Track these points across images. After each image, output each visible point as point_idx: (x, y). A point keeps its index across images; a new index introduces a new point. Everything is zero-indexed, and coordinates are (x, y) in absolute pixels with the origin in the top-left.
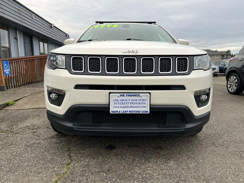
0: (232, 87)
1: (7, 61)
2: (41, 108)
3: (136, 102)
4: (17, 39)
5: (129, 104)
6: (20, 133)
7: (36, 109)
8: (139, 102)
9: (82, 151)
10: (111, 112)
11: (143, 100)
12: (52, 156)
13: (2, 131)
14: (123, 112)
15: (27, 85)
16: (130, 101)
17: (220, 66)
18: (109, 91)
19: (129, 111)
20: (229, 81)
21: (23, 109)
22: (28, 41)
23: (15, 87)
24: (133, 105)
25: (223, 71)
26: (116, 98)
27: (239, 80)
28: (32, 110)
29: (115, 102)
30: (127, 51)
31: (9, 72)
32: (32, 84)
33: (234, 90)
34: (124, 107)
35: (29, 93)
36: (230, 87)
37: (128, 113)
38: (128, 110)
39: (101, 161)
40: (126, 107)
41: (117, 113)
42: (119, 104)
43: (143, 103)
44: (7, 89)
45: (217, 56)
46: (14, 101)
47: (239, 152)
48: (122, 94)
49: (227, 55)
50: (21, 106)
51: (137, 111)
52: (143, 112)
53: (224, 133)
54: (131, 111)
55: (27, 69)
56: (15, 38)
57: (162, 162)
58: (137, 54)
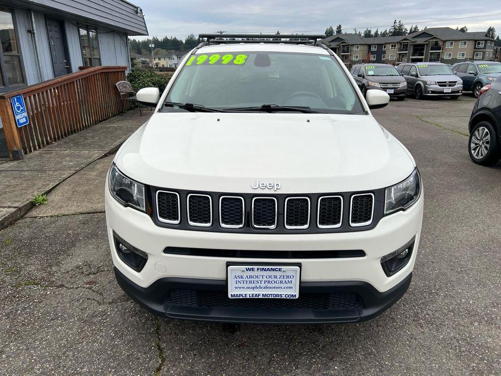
0: (479, 149)
1: (18, 95)
2: (98, 210)
3: (275, 280)
4: (34, 33)
5: (263, 282)
6: (67, 285)
7: (89, 213)
8: (280, 280)
9: (180, 336)
10: (230, 296)
11: (287, 277)
12: (129, 350)
13: (34, 280)
14: (251, 296)
15: (62, 138)
16: (265, 279)
17: (467, 75)
18: (225, 260)
19: (263, 294)
20: (475, 135)
21: (64, 215)
22: (56, 34)
23: (40, 148)
24: (269, 285)
25: (472, 87)
26: (239, 274)
27: (495, 137)
28: (81, 217)
29: (237, 280)
30: (259, 186)
31: (26, 117)
32: (72, 134)
33: (482, 155)
34: (253, 288)
35: (70, 168)
36: (475, 149)
37: (261, 297)
38: (261, 293)
39: (214, 362)
40: (256, 287)
41: (241, 297)
42: (245, 282)
43: (287, 282)
44: (26, 153)
45: (465, 43)
46: (45, 193)
47: (458, 341)
48: (250, 267)
49: (486, 41)
50: (60, 207)
51: (277, 295)
52: (287, 296)
53: (441, 288)
54: (266, 294)
55: (59, 96)
56: (28, 31)
57: (319, 365)
58: (278, 192)
